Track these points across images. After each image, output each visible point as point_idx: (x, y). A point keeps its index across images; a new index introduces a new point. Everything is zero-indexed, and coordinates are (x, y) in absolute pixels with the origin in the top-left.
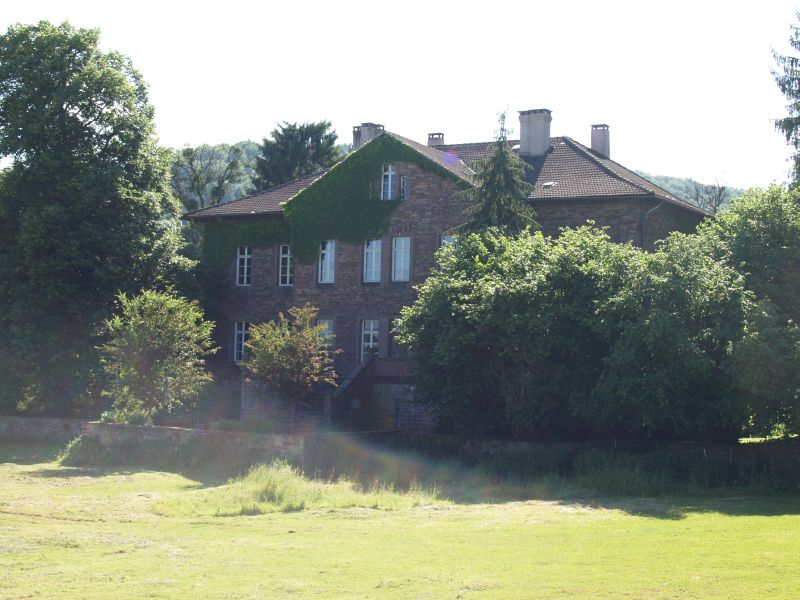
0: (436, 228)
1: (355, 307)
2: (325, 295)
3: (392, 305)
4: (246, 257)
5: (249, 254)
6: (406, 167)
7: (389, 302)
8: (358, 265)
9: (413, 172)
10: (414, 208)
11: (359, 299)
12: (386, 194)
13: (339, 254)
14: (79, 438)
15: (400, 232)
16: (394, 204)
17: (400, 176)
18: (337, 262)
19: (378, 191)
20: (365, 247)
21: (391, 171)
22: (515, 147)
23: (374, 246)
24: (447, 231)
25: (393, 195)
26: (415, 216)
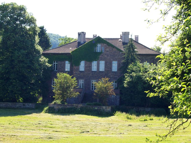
0: (111, 59)
1: (90, 77)
2: (82, 74)
3: (100, 77)
4: (56, 63)
5: (56, 62)
6: (104, 45)
7: (99, 76)
8: (90, 67)
9: (105, 46)
10: (106, 54)
11: (91, 75)
12: (98, 51)
13: (85, 64)
14: (48, 107)
15: (102, 60)
16: (100, 53)
17: (102, 46)
18: (85, 66)
19: (96, 50)
20: (92, 63)
21: (99, 45)
22: (119, 40)
23: (95, 63)
24: (114, 60)
25: (100, 51)
26: (106, 56)
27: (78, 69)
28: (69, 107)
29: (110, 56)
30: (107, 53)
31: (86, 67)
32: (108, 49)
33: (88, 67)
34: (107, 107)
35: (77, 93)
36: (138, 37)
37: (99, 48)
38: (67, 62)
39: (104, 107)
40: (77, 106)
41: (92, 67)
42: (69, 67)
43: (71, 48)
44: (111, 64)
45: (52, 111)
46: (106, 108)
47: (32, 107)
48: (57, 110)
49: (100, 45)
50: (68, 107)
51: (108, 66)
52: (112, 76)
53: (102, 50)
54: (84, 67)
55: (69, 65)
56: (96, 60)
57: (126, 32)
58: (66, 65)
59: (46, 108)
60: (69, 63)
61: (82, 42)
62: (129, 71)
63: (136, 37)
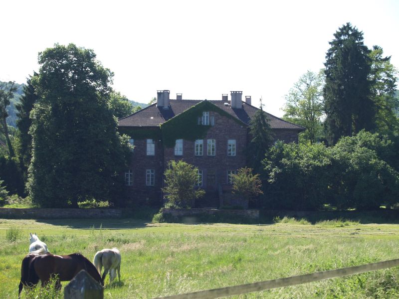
0: (227, 137)
3: (208, 165)
6: (213, 113)
7: (207, 163)
8: (192, 149)
9: (217, 115)
10: (217, 129)
11: (194, 162)
12: (204, 123)
13: (184, 144)
14: (161, 214)
15: (211, 137)
16: (209, 127)
17: (210, 116)
18: (184, 147)
19: (201, 122)
20: (195, 142)
22: (226, 104)
23: (200, 142)
24: (231, 138)
25: (207, 123)
26: (217, 132)
29: (224, 131)
30: (219, 126)
31: (185, 149)
32: (220, 121)
33: (189, 150)
34: (254, 211)
36: (250, 98)
37: (206, 118)
38: (149, 141)
39: (249, 212)
40: (208, 212)
41: (196, 149)
42: (153, 149)
43: (152, 118)
44: (226, 143)
45: (168, 218)
48: (177, 217)
49: (207, 114)
50: (193, 212)
51: (222, 145)
52: (227, 164)
53: (210, 122)
54: (182, 149)
55: (153, 145)
56: (201, 139)
57: (236, 92)
58: (148, 146)
59: (159, 215)
60: (153, 143)
61: (166, 107)
62: (273, 156)
63: (247, 99)
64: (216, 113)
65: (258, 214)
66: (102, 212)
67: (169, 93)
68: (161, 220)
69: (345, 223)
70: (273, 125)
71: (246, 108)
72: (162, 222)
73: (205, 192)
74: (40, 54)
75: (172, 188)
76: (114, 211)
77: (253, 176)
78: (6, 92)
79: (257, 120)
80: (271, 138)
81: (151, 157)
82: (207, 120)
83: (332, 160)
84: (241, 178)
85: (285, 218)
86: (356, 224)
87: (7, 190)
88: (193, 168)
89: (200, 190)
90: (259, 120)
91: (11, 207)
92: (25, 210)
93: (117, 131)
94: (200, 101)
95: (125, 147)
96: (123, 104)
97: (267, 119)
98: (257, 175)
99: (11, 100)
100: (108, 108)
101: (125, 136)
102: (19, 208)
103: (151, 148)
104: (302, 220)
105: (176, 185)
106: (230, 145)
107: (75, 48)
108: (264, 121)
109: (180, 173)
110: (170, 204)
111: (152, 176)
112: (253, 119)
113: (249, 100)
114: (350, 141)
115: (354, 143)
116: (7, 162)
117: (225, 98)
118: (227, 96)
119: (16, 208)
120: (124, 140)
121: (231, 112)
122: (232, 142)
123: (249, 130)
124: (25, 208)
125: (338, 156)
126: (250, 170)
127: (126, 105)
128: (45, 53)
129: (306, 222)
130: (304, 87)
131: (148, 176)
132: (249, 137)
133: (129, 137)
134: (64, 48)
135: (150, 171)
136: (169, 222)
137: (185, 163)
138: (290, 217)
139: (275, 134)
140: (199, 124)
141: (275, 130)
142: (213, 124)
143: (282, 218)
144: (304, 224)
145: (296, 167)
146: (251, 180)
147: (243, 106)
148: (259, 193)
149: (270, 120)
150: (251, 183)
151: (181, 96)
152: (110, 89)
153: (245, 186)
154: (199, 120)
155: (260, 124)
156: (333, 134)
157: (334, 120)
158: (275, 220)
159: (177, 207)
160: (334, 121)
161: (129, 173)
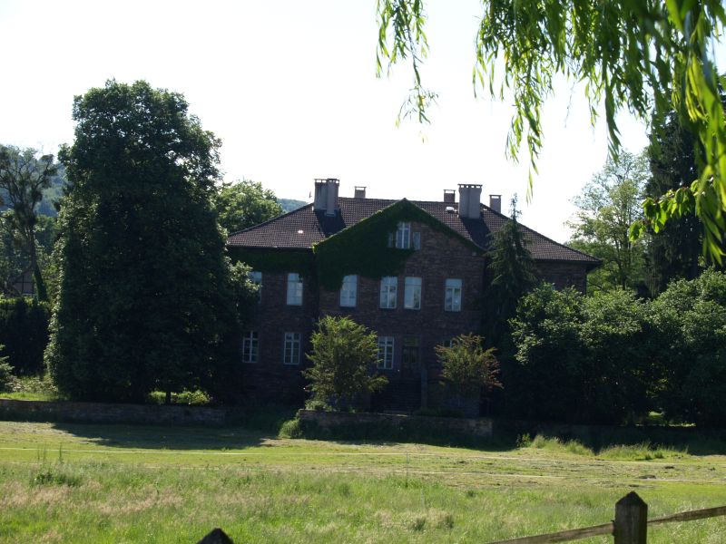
0: (444, 273)
6: (420, 226)
7: (404, 324)
8: (376, 295)
9: (425, 230)
10: (425, 257)
11: (377, 321)
12: (400, 244)
13: (360, 285)
14: (296, 421)
15: (412, 273)
16: (408, 253)
17: (413, 230)
18: (358, 291)
19: (394, 242)
20: (382, 282)
21: (404, 228)
22: (449, 208)
23: (389, 282)
24: (453, 276)
25: (405, 244)
26: (426, 262)
27: (337, 300)
28: (365, 421)
29: (438, 262)
30: (430, 252)
31: (361, 295)
32: (432, 241)
33: (368, 296)
34: (482, 422)
35: (381, 379)
36: (500, 200)
37: (404, 235)
38: (292, 277)
39: (473, 423)
40: (391, 419)
41: (382, 295)
42: (300, 294)
43: (301, 232)
44: (441, 287)
45: (310, 430)
46: (477, 425)
47: (213, 419)
48: (327, 429)
49: (406, 227)
51: (433, 291)
52: (444, 326)
53: (412, 244)
54: (355, 296)
55: (300, 285)
56: (392, 275)
57: (470, 186)
58: (291, 286)
59: (291, 424)
60: (300, 281)
61: (330, 212)
62: (528, 313)
63: (492, 201)
64: (423, 226)
65: (490, 427)
66: (187, 413)
67: (338, 185)
68: (295, 434)
69: (656, 453)
70: (537, 252)
71: (488, 219)
72: (298, 438)
73: (386, 381)
74: (77, 99)
75: (322, 370)
76: (209, 411)
77: (484, 351)
78: (36, 176)
79: (505, 242)
80: (532, 277)
81: (295, 308)
82: (406, 239)
83: (644, 325)
84: (459, 354)
85: (539, 439)
86: (679, 454)
87: (11, 365)
88: (367, 333)
89: (378, 376)
90: (509, 242)
91: (12, 396)
92: (36, 404)
93: (227, 254)
94: (393, 201)
95: (239, 287)
96: (264, 206)
97: (525, 242)
98: (491, 350)
99: (45, 192)
100: (208, 209)
101: (240, 265)
102: (25, 399)
103: (295, 291)
104: (573, 444)
105: (328, 365)
106: (451, 290)
107: (148, 90)
108: (518, 245)
109: (340, 341)
110: (316, 403)
111: (296, 345)
112: (498, 240)
113: (496, 202)
114: (687, 289)
115: (694, 293)
116: (29, 311)
117: (449, 198)
118: (454, 195)
119: (21, 399)
120: (239, 272)
121: (456, 225)
122: (454, 284)
123: (488, 260)
124: (38, 399)
125: (657, 317)
126: (478, 339)
127: (269, 208)
128: (88, 98)
129: (579, 447)
130: (612, 182)
131: (289, 345)
132: (487, 274)
133: (248, 267)
134: (125, 89)
135: (292, 335)
136: (309, 437)
137: (352, 323)
138: (548, 436)
139: (539, 271)
140: (390, 245)
141: (540, 262)
142: (418, 247)
143: (532, 438)
144: (574, 451)
145: (570, 336)
146: (478, 360)
147: (482, 214)
148: (494, 386)
149: (530, 242)
150: (479, 365)
151: (363, 192)
152: (214, 173)
153: (466, 372)
154: (391, 239)
155: (510, 250)
156: (660, 275)
157: (662, 247)
158: (521, 441)
159: (330, 409)
160: (662, 249)
161: (252, 339)
